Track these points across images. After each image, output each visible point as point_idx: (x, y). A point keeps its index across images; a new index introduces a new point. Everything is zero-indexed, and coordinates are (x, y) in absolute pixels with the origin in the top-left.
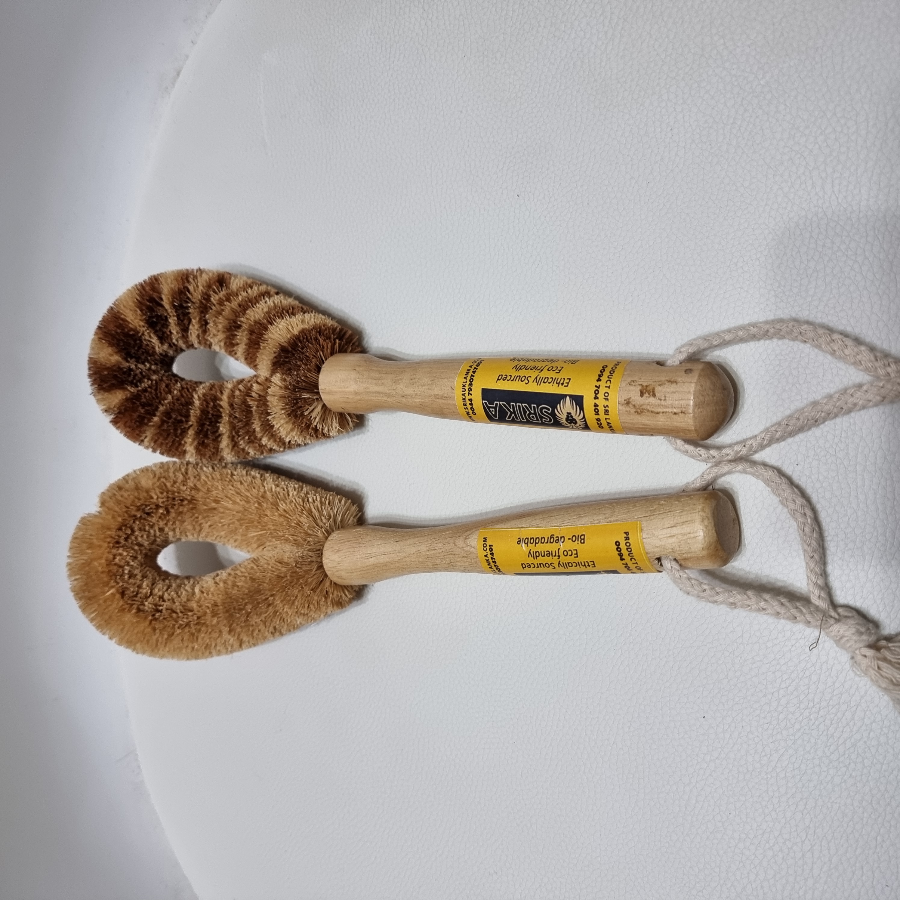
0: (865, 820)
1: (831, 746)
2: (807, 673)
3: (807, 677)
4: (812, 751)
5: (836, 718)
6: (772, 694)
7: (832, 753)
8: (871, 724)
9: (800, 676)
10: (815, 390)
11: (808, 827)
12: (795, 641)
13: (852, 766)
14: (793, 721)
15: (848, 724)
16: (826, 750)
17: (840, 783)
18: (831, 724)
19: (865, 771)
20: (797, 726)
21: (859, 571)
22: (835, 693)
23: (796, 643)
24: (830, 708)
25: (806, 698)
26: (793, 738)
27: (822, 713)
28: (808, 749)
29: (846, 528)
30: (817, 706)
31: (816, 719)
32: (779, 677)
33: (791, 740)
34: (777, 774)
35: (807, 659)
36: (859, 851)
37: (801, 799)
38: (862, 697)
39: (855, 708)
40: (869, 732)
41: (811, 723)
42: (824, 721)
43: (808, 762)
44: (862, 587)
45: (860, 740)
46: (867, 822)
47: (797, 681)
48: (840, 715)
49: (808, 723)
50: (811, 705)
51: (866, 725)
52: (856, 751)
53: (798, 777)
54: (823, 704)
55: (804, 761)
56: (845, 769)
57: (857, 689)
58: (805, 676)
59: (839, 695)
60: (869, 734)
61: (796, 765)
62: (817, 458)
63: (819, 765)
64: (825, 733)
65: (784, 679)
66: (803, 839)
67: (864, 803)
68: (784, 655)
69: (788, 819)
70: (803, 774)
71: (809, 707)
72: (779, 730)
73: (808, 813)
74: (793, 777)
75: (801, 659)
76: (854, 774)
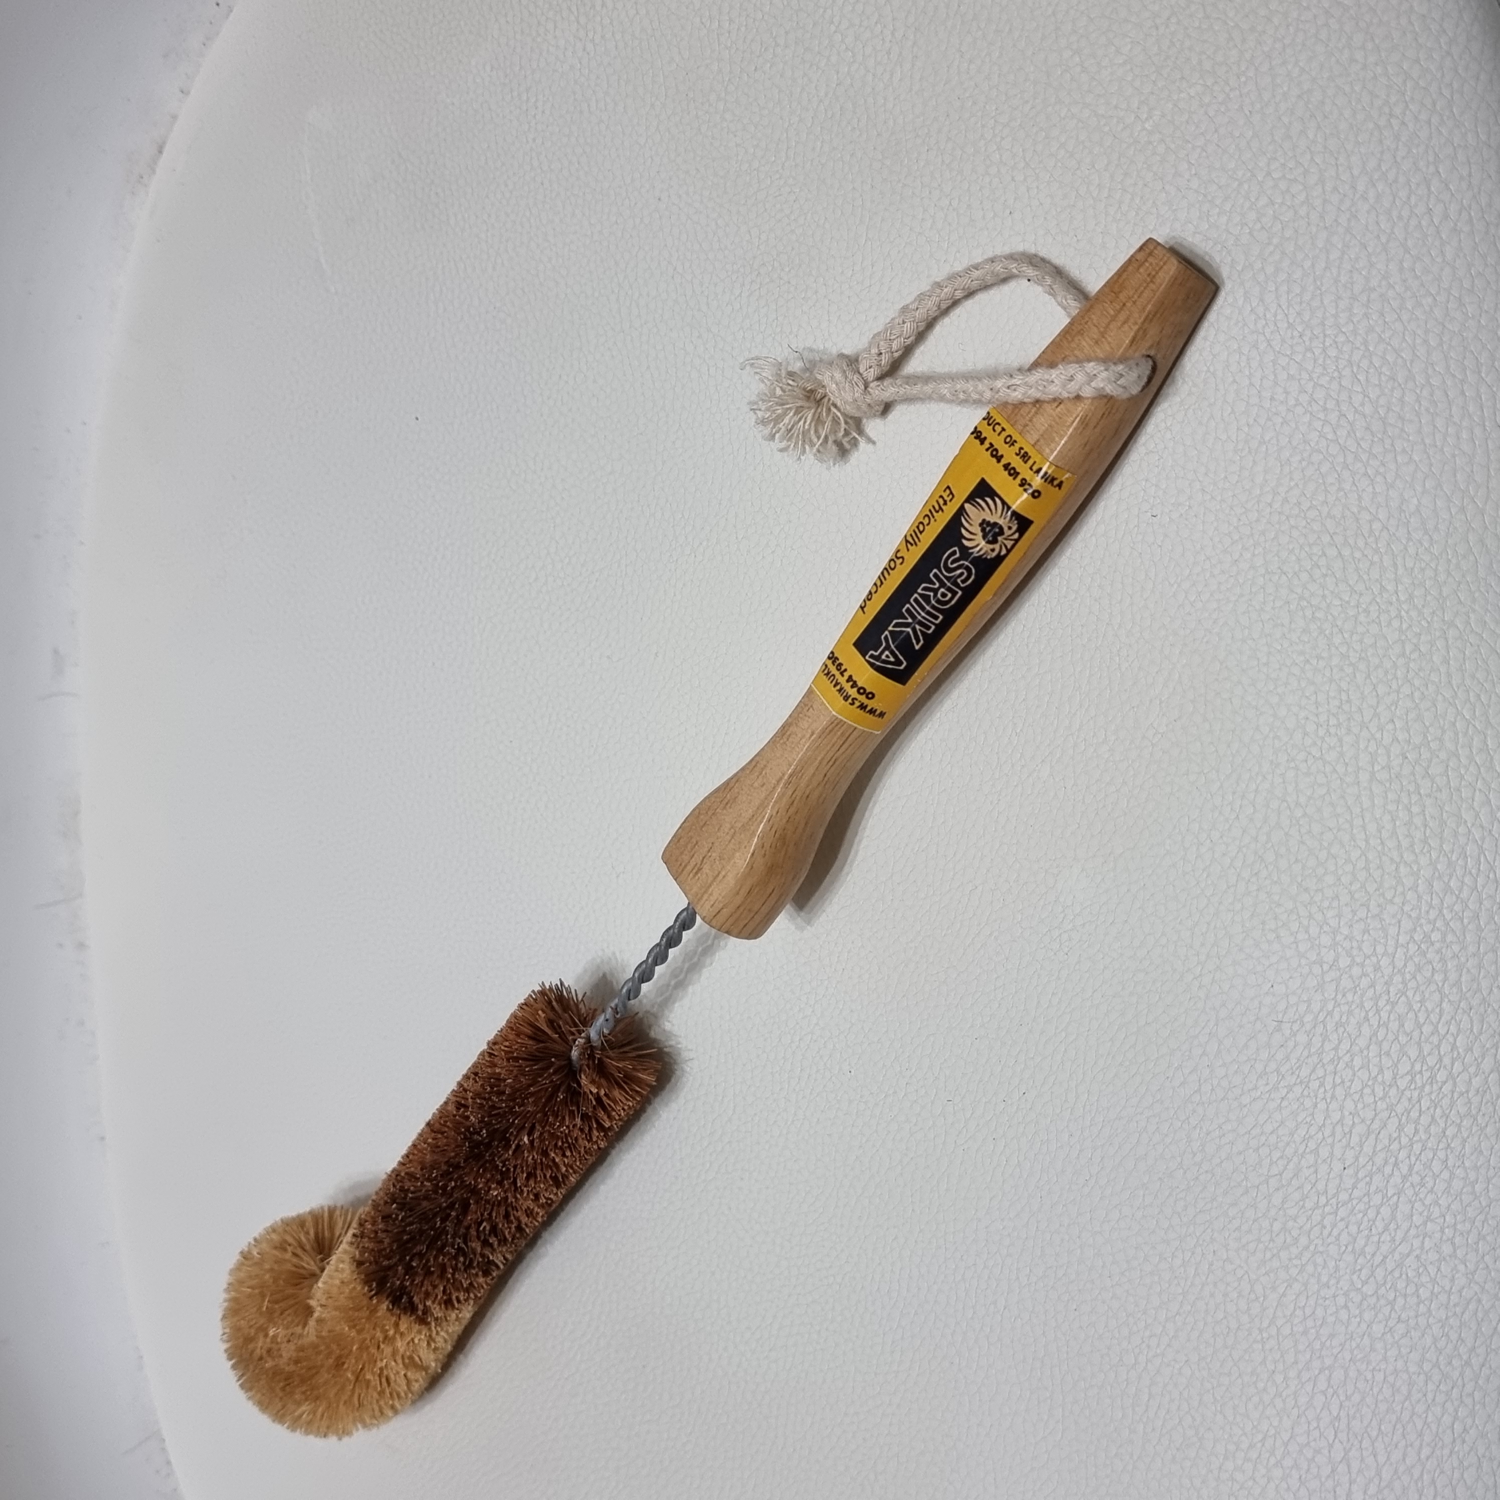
0: (1430, 1396)
1: (1360, 1270)
2: (1312, 1145)
3: (1311, 1152)
4: (1333, 1282)
5: (1366, 1218)
6: (1258, 1187)
7: (1365, 1283)
8: (1425, 1223)
9: (1300, 1152)
10: (1279, 648)
11: (1338, 1418)
12: (1286, 1090)
13: (1400, 1301)
14: (1295, 1233)
15: (1386, 1229)
16: (1355, 1277)
17: (1383, 1335)
18: (1359, 1232)
19: (1422, 1309)
20: (1303, 1241)
21: (1380, 957)
22: (1360, 1175)
23: (1288, 1093)
24: (1355, 1202)
25: (1314, 1190)
26: (1299, 1262)
27: (1342, 1213)
28: (1324, 1279)
29: (1351, 884)
30: (1334, 1201)
31: (1334, 1225)
32: (1267, 1157)
33: (1296, 1266)
34: (1278, 1330)
35: (1308, 1119)
36: (1425, 1452)
37: (1321, 1371)
38: (1404, 1178)
39: (1396, 1197)
40: (1421, 1238)
41: (1326, 1232)
42: (1347, 1227)
43: (1327, 1302)
44: (1386, 983)
45: (1408, 1255)
46: (1434, 1400)
47: (1295, 1159)
48: (1371, 1214)
49: (1321, 1234)
50: (1323, 1200)
51: (1417, 1227)
52: (1404, 1276)
53: (1313, 1331)
54: (1344, 1196)
55: (1320, 1301)
56: (1389, 1307)
57: (1396, 1164)
58: (1308, 1150)
59: (1368, 1179)
60: (1423, 1243)
61: (1308, 1311)
62: (1292, 765)
63: (1346, 1307)
64: (1350, 1248)
65: (1275, 1160)
66: (1331, 1442)
67: (1427, 1367)
68: (1270, 1117)
69: (1303, 1408)
70: (1321, 1325)
71: (1320, 1204)
72: (1275, 1251)
73: (1335, 1392)
74: (1305, 1333)
75: (1300, 1120)
76: (1404, 1316)
